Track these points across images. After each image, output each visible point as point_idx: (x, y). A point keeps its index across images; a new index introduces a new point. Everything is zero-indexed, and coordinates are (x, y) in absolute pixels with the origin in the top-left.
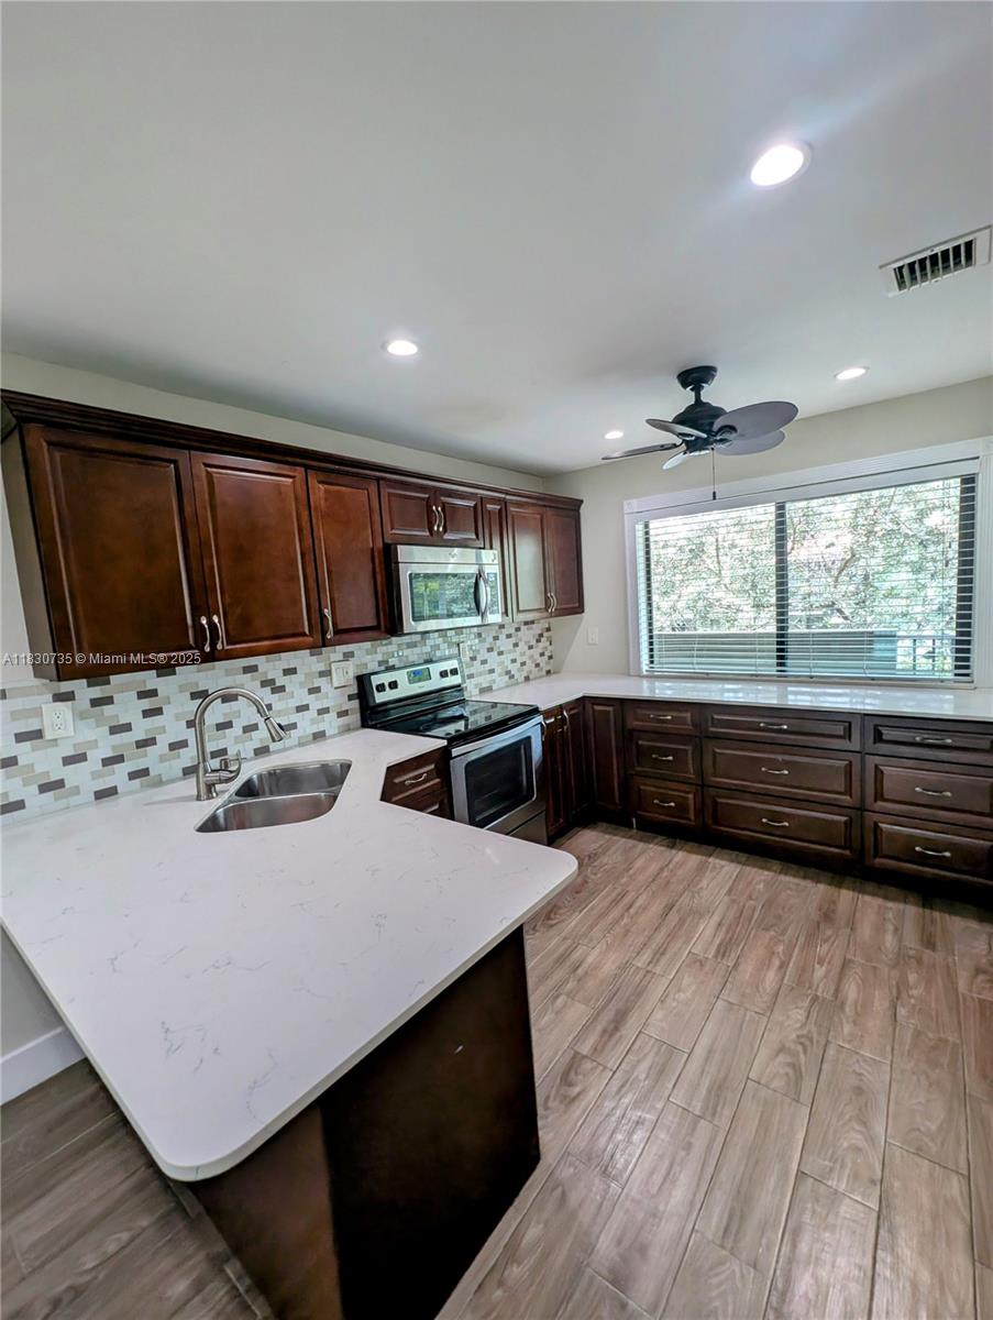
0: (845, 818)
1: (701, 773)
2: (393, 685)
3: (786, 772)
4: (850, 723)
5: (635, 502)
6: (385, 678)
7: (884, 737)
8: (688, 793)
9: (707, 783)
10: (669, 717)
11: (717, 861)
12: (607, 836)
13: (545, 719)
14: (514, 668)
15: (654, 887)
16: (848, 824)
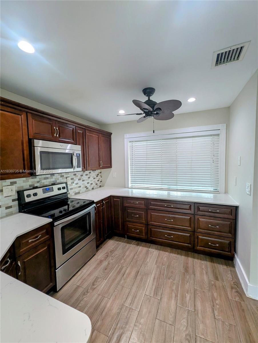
0: (189, 235)
1: (147, 220)
2: (35, 194)
3: (172, 220)
4: (191, 205)
5: (128, 135)
6: (31, 192)
7: (200, 210)
8: (143, 227)
9: (148, 224)
10: (137, 203)
11: (152, 250)
12: (117, 242)
13: (96, 205)
14: (88, 185)
15: (132, 264)
16: (190, 236)
